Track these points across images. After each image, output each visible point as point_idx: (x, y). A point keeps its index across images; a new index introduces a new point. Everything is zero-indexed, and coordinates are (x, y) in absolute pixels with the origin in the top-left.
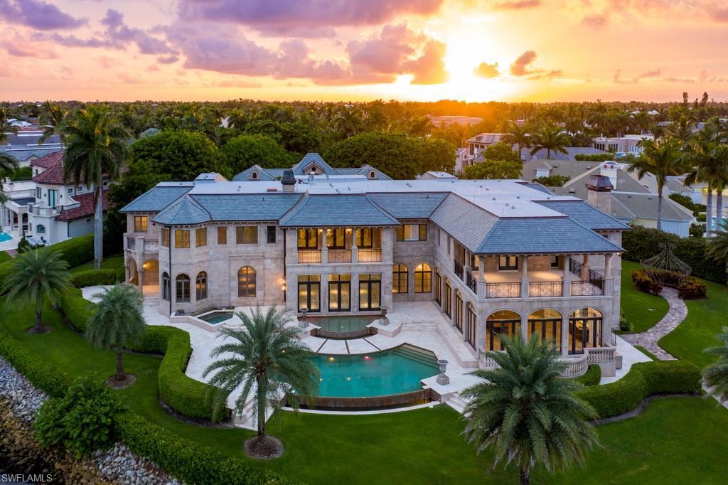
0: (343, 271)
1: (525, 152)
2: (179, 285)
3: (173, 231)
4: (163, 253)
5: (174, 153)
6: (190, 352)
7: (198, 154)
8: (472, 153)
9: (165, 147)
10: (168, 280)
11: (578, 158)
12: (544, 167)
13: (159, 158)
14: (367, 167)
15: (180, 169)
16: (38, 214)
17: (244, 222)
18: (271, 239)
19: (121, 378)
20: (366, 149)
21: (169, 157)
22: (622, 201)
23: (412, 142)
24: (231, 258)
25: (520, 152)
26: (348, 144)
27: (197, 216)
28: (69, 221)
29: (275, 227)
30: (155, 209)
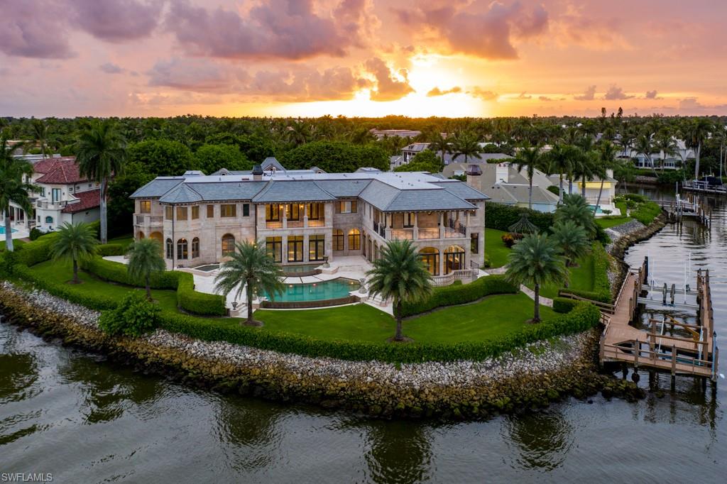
0: (297, 233)
1: (448, 157)
2: (179, 247)
3: (175, 208)
4: (167, 225)
5: (159, 157)
7: (178, 158)
8: (405, 160)
9: (150, 153)
10: (170, 244)
11: (489, 162)
12: (461, 169)
13: (146, 161)
14: (316, 168)
15: (164, 170)
16: (47, 207)
17: (227, 201)
18: (246, 213)
20: (314, 155)
21: (155, 161)
22: (509, 190)
23: (352, 149)
24: (217, 228)
25: (443, 157)
26: (300, 151)
27: (193, 197)
28: (73, 213)
29: (248, 205)
30: (157, 195)
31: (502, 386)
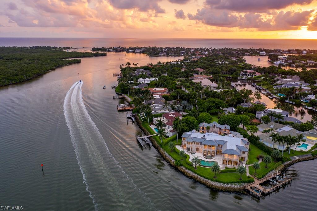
0: (210, 150)
2: (189, 149)
3: (188, 143)
6: (190, 158)
12: (272, 125)
16: (167, 131)
17: (197, 142)
18: (201, 145)
19: (182, 160)
24: (195, 146)
25: (271, 118)
27: (191, 141)
30: (186, 137)
31: (226, 188)
